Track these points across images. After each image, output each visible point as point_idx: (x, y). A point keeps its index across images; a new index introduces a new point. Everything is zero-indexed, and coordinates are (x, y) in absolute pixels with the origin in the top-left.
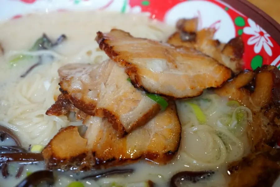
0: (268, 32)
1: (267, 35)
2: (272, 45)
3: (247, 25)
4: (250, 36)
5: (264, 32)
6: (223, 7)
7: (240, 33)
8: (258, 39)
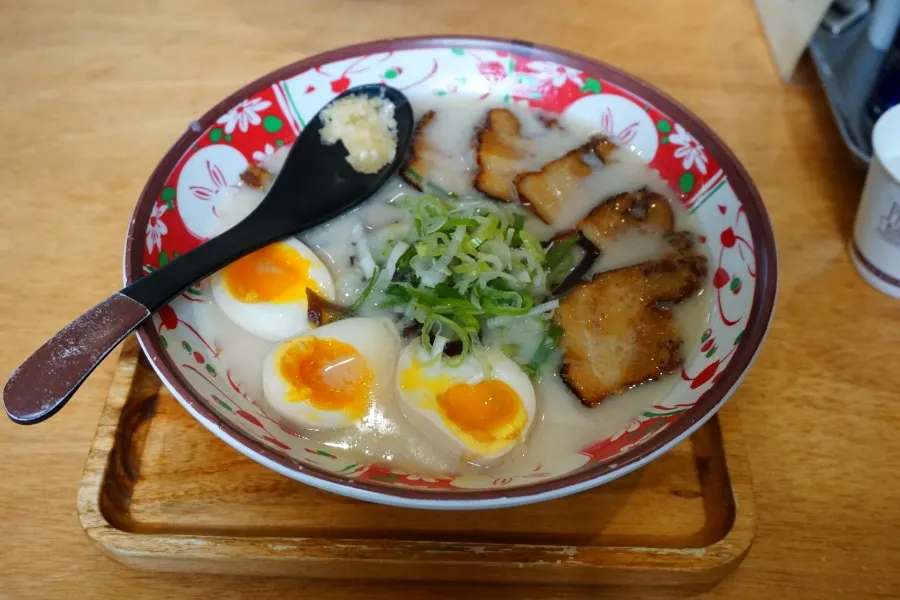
0: (702, 143)
1: (700, 147)
2: (706, 160)
3: (674, 131)
4: (677, 146)
5: (696, 142)
6: (642, 106)
7: (664, 141)
8: (689, 151)
